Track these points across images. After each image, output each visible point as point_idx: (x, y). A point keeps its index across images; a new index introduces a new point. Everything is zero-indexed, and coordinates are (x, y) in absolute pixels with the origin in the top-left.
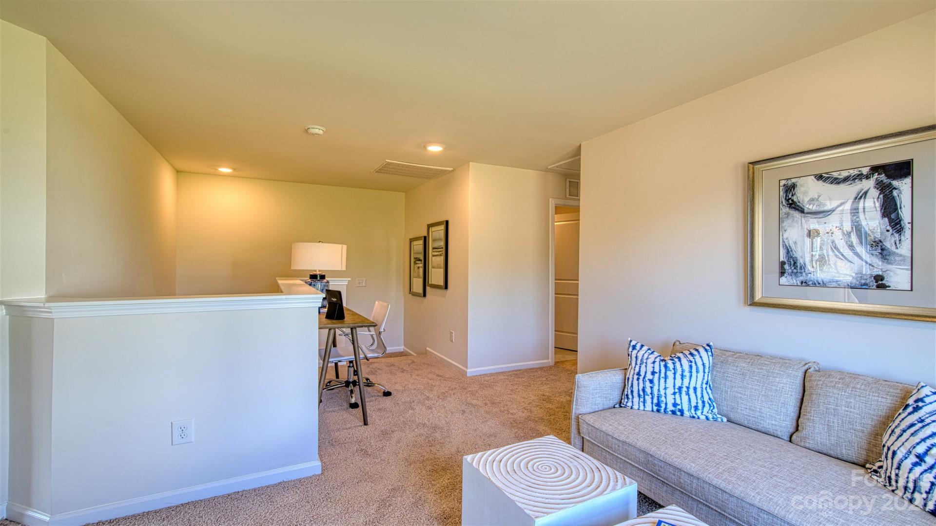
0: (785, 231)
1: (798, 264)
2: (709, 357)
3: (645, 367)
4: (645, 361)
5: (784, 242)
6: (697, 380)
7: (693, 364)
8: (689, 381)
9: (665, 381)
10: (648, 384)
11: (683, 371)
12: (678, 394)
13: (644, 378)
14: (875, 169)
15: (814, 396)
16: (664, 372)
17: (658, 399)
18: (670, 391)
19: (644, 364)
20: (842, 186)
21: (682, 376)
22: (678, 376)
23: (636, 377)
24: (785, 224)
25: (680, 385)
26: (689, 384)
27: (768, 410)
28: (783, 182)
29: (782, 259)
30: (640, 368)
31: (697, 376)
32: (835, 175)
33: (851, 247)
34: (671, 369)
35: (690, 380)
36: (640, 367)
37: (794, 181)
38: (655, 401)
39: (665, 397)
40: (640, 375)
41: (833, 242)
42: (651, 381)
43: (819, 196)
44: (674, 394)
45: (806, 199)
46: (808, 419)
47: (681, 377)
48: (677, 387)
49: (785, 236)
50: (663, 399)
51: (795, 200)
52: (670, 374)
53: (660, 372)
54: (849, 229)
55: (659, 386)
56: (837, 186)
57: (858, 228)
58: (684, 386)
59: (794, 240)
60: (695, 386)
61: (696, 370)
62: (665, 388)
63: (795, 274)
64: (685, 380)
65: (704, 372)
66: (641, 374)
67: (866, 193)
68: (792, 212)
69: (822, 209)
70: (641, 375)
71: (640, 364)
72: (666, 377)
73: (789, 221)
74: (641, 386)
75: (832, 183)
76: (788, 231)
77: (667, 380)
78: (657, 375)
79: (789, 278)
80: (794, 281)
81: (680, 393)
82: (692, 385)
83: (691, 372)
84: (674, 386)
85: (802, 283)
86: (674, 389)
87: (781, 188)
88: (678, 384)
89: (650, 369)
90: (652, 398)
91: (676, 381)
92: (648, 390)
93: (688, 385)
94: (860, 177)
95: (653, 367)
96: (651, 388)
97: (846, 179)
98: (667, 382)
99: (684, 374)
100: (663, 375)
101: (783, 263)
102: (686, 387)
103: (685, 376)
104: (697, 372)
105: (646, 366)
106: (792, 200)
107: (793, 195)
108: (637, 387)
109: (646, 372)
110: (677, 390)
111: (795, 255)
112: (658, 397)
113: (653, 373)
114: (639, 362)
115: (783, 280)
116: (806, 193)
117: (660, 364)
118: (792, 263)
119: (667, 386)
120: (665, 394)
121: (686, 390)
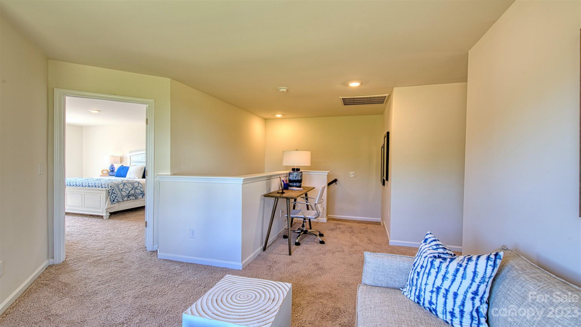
2: (487, 266)
6: (460, 286)
7: (462, 269)
8: (450, 284)
9: (428, 277)
10: (416, 276)
11: (447, 272)
12: (435, 293)
16: (429, 268)
17: (419, 292)
18: (429, 288)
19: (420, 257)
21: (444, 277)
22: (440, 276)
25: (439, 286)
26: (450, 287)
31: (461, 282)
34: (436, 267)
35: (452, 284)
39: (424, 292)
44: (432, 292)
47: (442, 277)
48: (436, 286)
50: (422, 293)
52: (433, 272)
53: (426, 268)
55: (422, 280)
58: (443, 288)
60: (456, 291)
61: (461, 276)
62: (426, 284)
64: (445, 282)
65: (473, 280)
72: (429, 274)
74: (412, 276)
77: (430, 277)
78: (423, 269)
81: (438, 293)
82: (453, 289)
83: (455, 276)
84: (434, 285)
86: (433, 287)
88: (438, 283)
91: (436, 280)
93: (447, 288)
95: (424, 261)
96: (417, 280)
98: (429, 279)
99: (447, 276)
100: (427, 271)
102: (445, 289)
103: (447, 278)
104: (463, 277)
110: (435, 289)
112: (420, 290)
113: (422, 267)
117: (428, 260)
119: (428, 283)
120: (425, 289)
121: (445, 292)
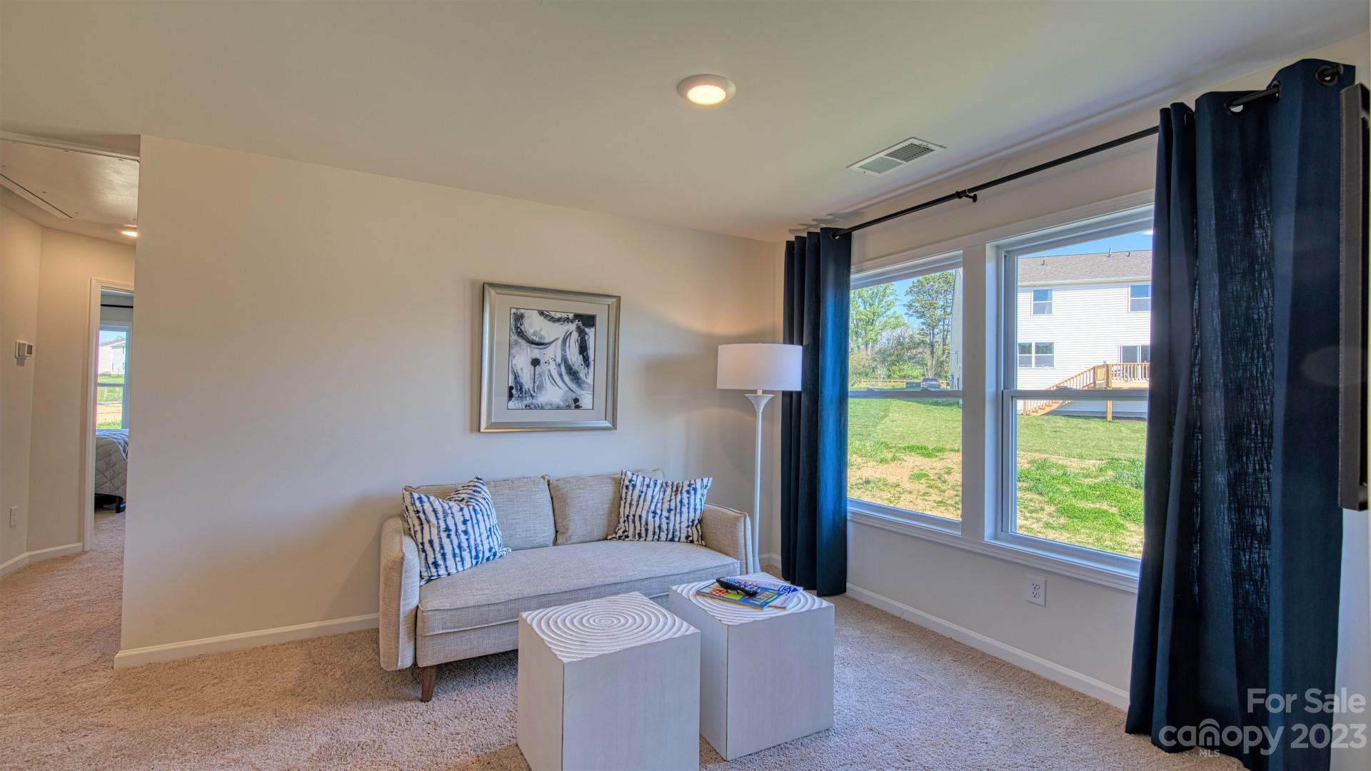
0: (514, 357)
1: (524, 390)
3: (452, 519)
4: (449, 511)
5: (512, 368)
10: (463, 537)
13: (457, 531)
14: (577, 316)
15: (569, 500)
19: (450, 515)
20: (557, 325)
23: (444, 535)
24: (513, 351)
27: (539, 525)
28: (513, 311)
29: (510, 384)
30: (446, 523)
32: (552, 314)
33: (561, 375)
36: (445, 521)
37: (522, 311)
38: (474, 553)
40: (449, 530)
41: (549, 371)
42: (466, 532)
43: (541, 330)
45: (532, 331)
46: (569, 520)
49: (514, 362)
51: (523, 329)
54: (560, 362)
56: (553, 323)
57: (565, 360)
59: (521, 367)
63: (520, 398)
66: (451, 528)
67: (571, 333)
68: (520, 340)
69: (543, 341)
70: (451, 530)
71: (444, 517)
73: (517, 348)
74: (456, 543)
75: (550, 320)
76: (516, 358)
79: (516, 402)
80: (521, 405)
85: (526, 406)
87: (512, 315)
89: (459, 519)
90: (470, 552)
92: (465, 544)
94: (567, 320)
95: (463, 515)
97: (559, 320)
101: (511, 388)
105: (453, 517)
106: (521, 329)
107: (521, 325)
108: (451, 546)
109: (456, 525)
111: (521, 381)
113: (465, 522)
114: (441, 515)
115: (511, 404)
116: (531, 325)
118: (519, 388)
